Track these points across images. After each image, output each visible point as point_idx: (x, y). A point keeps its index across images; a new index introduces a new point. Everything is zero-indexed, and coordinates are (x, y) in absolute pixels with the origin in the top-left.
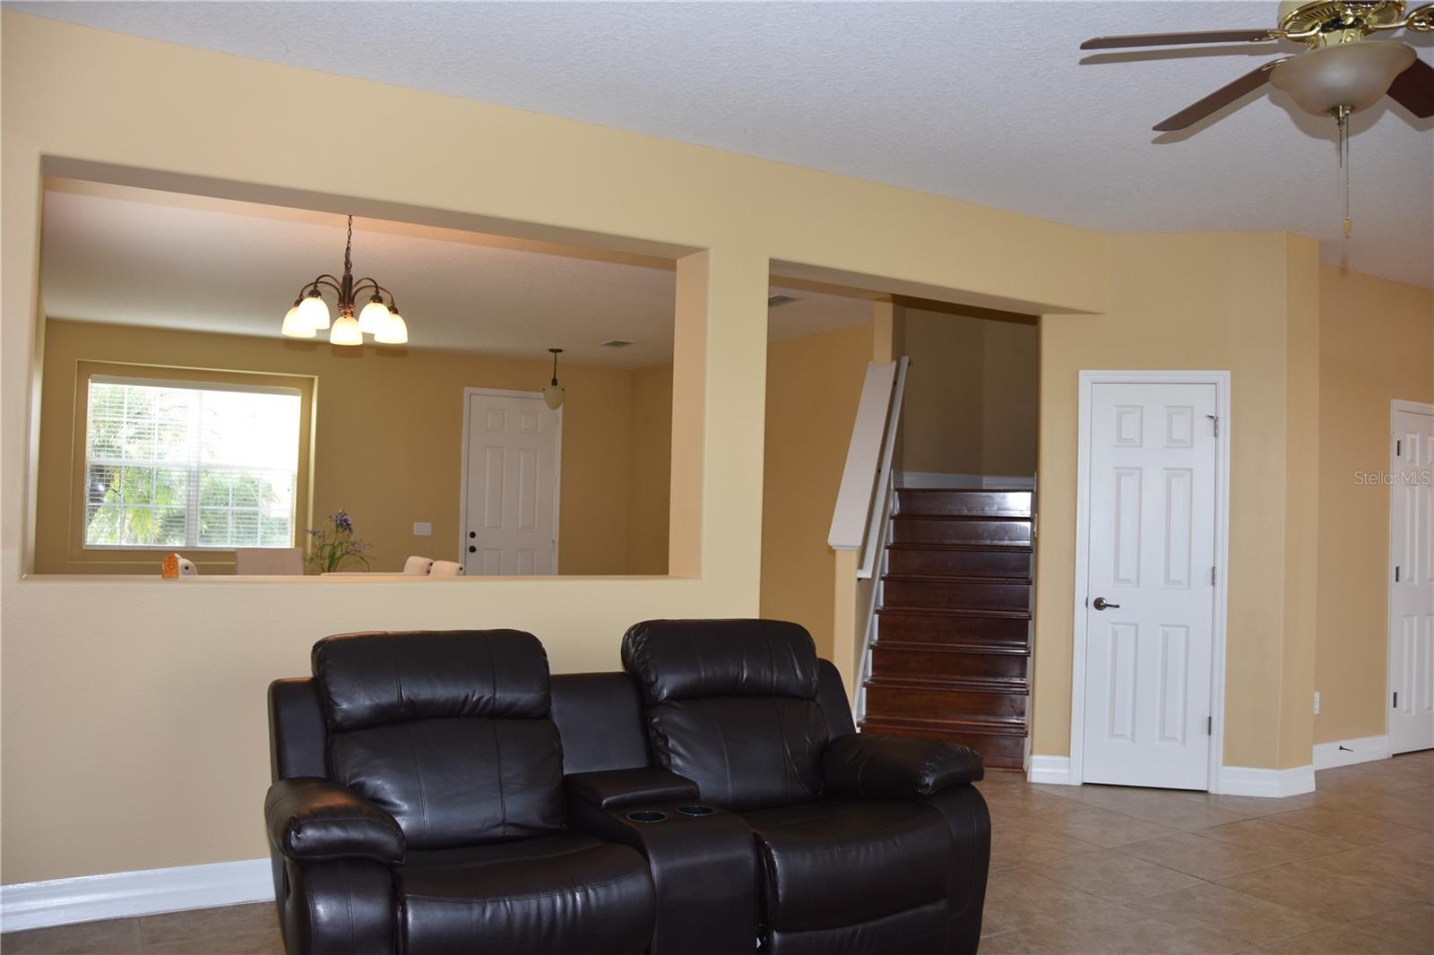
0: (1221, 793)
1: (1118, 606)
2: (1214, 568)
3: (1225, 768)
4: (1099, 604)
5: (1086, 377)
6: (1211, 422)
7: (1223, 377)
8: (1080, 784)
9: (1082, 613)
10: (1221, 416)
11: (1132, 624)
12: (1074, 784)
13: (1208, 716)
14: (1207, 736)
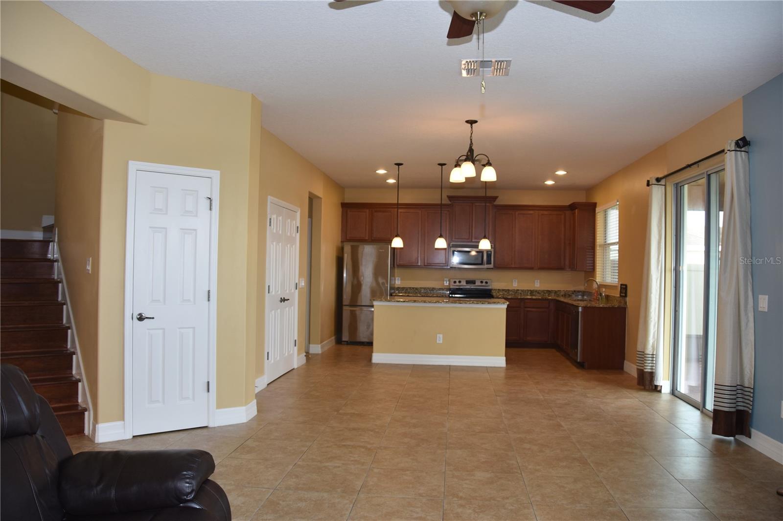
0: (216, 426)
1: (153, 318)
2: (209, 291)
3: (218, 410)
4: (141, 318)
5: (133, 165)
6: (209, 201)
7: (216, 174)
8: (131, 437)
9: (130, 324)
10: (213, 198)
11: (161, 329)
12: (128, 438)
13: (207, 381)
14: (206, 393)
